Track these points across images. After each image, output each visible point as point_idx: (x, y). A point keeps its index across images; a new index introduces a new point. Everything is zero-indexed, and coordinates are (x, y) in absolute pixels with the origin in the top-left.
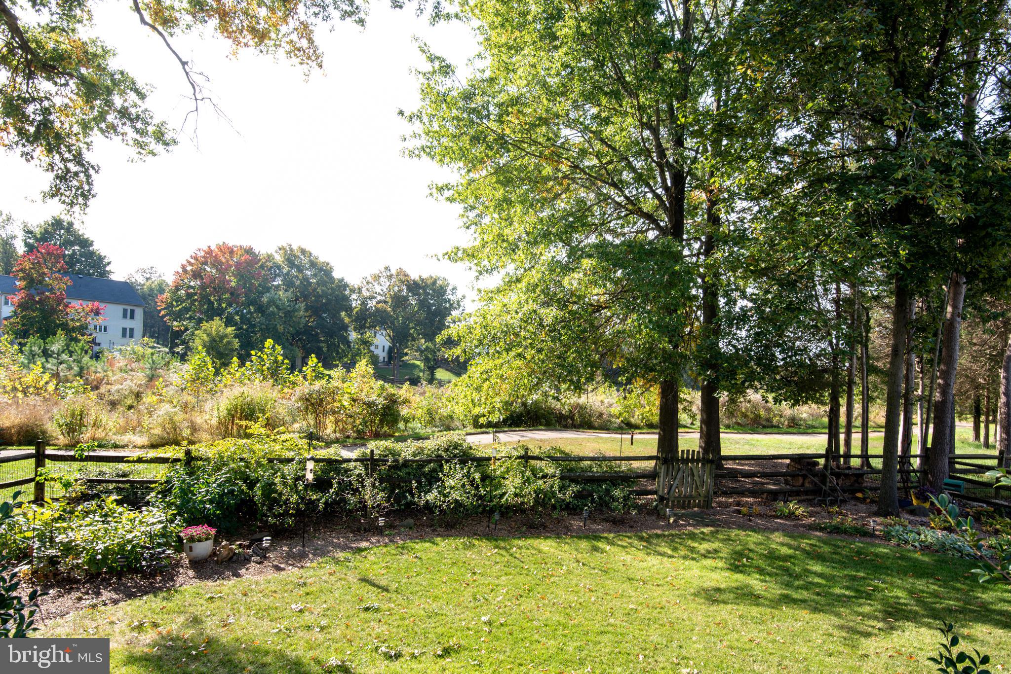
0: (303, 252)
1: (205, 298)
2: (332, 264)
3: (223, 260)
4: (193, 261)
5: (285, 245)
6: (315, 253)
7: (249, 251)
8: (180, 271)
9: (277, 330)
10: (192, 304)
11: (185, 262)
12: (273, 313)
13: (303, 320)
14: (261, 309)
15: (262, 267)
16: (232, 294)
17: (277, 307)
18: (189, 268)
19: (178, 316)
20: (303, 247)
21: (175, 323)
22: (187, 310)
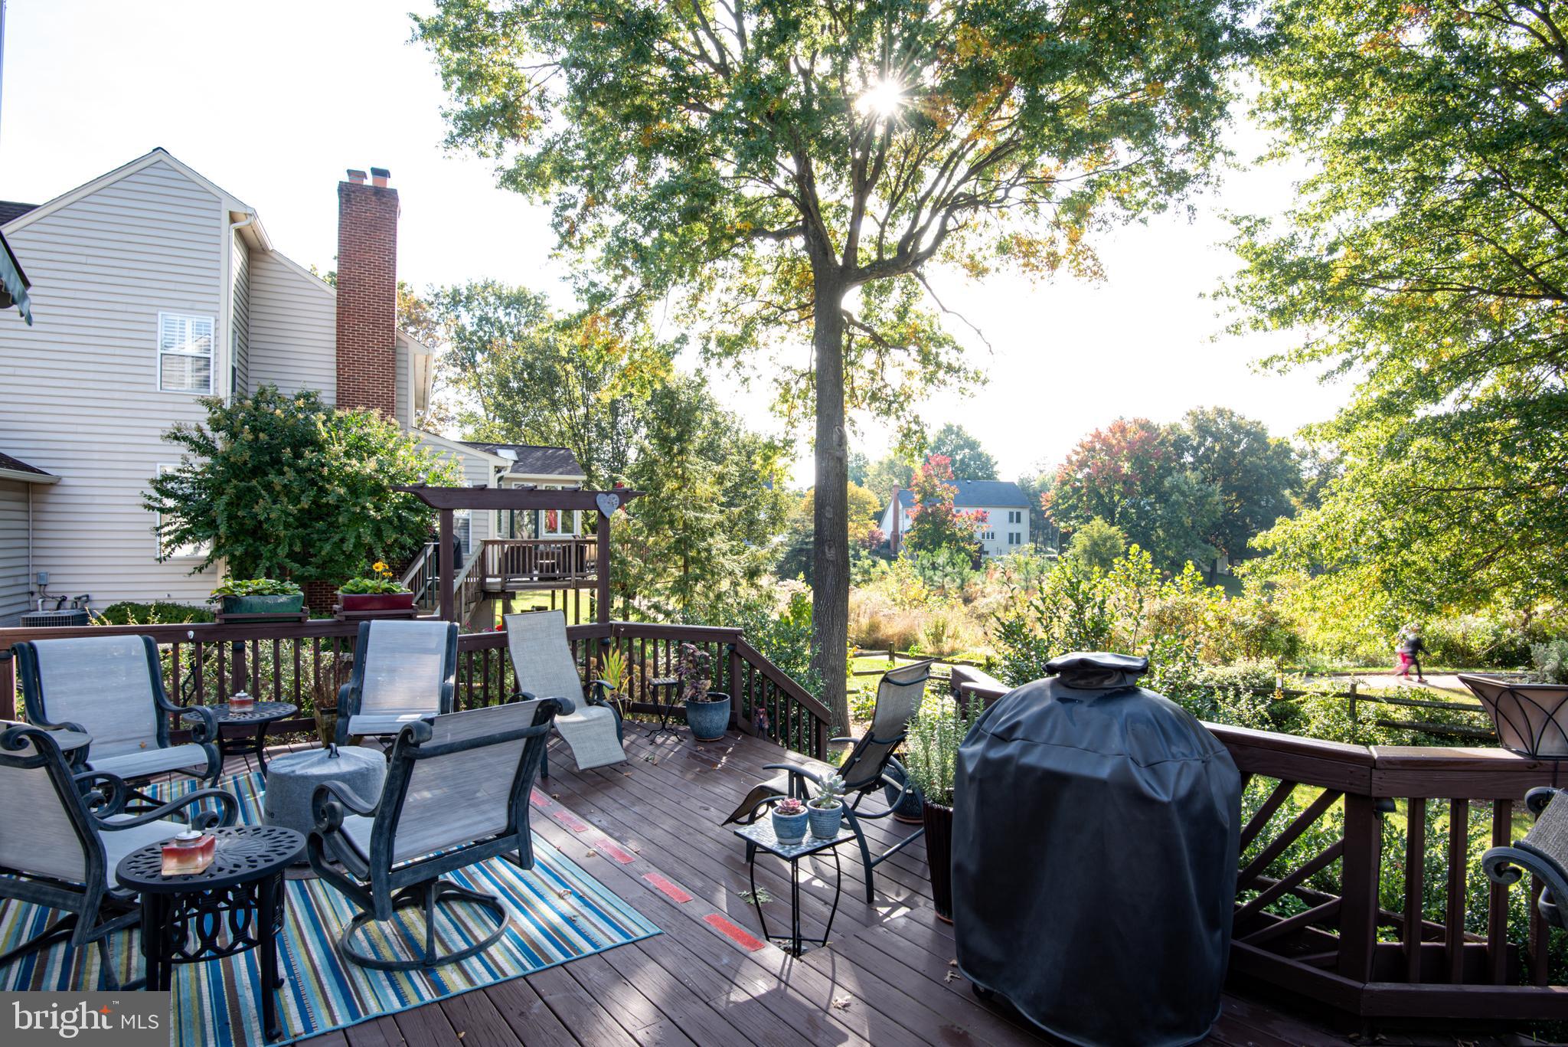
0: (1220, 413)
1: (1094, 492)
2: (1264, 423)
3: (1114, 442)
4: (1079, 449)
5: (1194, 409)
6: (1238, 412)
7: (1145, 426)
8: (1065, 462)
9: (1183, 525)
10: (1080, 500)
11: (1070, 452)
12: (1177, 502)
13: (1221, 508)
14: (1163, 498)
15: (1162, 443)
16: (1124, 483)
17: (1183, 494)
18: (1074, 458)
19: (1065, 515)
20: (1220, 406)
21: (1062, 524)
22: (1074, 508)
